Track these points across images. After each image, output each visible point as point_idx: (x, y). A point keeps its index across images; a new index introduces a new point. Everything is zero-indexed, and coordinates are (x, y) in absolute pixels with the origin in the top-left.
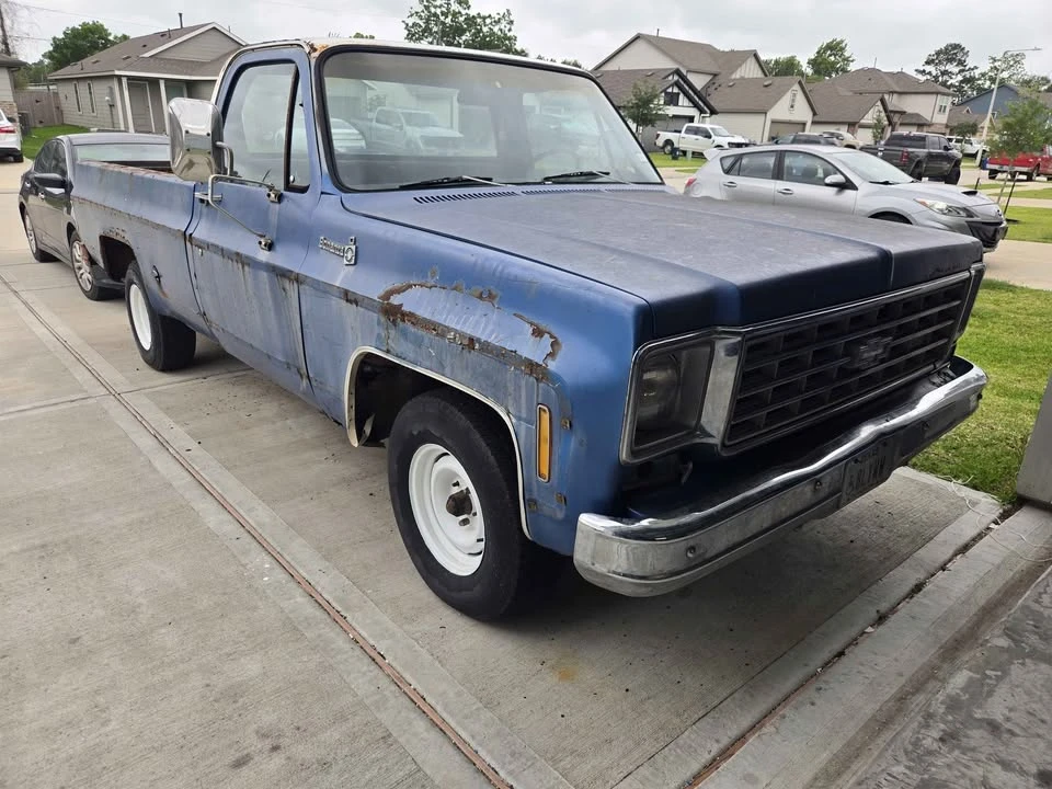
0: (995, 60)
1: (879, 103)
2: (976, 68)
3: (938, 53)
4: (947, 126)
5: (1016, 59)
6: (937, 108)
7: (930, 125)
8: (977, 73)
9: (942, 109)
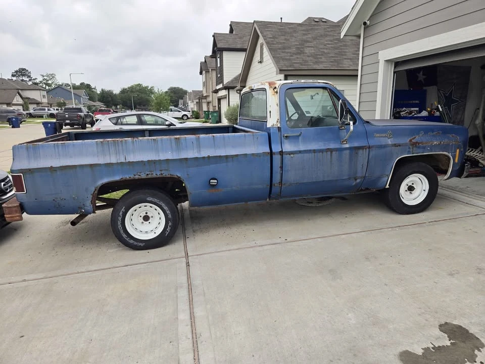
0: (43, 76)
1: (17, 94)
2: (36, 79)
3: (16, 72)
4: (48, 103)
5: (52, 76)
6: (42, 97)
7: (41, 103)
8: (37, 81)
9: (44, 96)
